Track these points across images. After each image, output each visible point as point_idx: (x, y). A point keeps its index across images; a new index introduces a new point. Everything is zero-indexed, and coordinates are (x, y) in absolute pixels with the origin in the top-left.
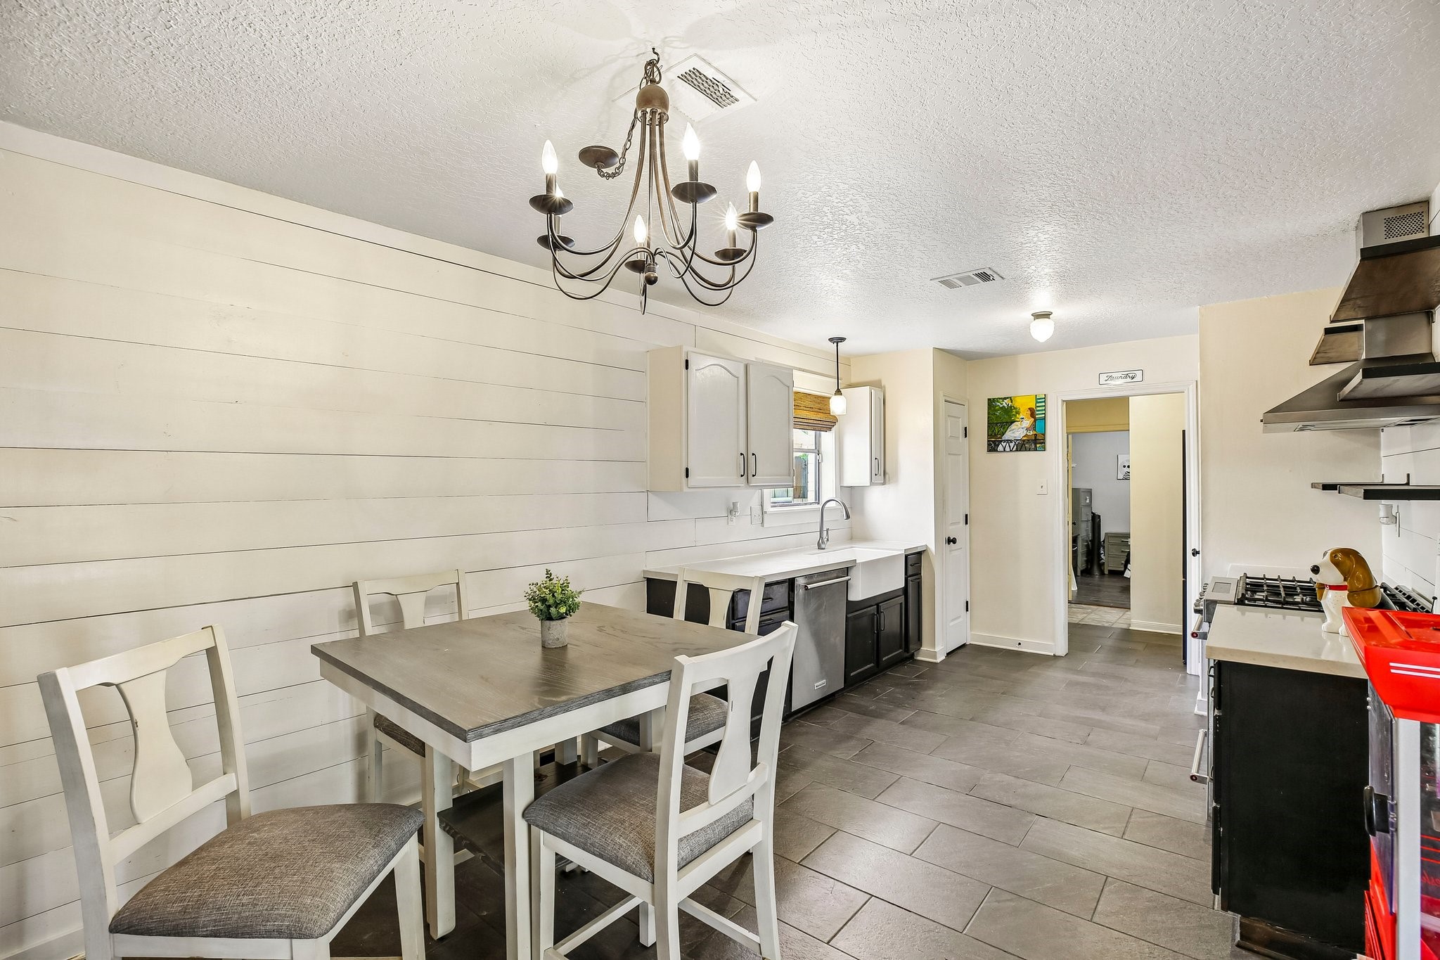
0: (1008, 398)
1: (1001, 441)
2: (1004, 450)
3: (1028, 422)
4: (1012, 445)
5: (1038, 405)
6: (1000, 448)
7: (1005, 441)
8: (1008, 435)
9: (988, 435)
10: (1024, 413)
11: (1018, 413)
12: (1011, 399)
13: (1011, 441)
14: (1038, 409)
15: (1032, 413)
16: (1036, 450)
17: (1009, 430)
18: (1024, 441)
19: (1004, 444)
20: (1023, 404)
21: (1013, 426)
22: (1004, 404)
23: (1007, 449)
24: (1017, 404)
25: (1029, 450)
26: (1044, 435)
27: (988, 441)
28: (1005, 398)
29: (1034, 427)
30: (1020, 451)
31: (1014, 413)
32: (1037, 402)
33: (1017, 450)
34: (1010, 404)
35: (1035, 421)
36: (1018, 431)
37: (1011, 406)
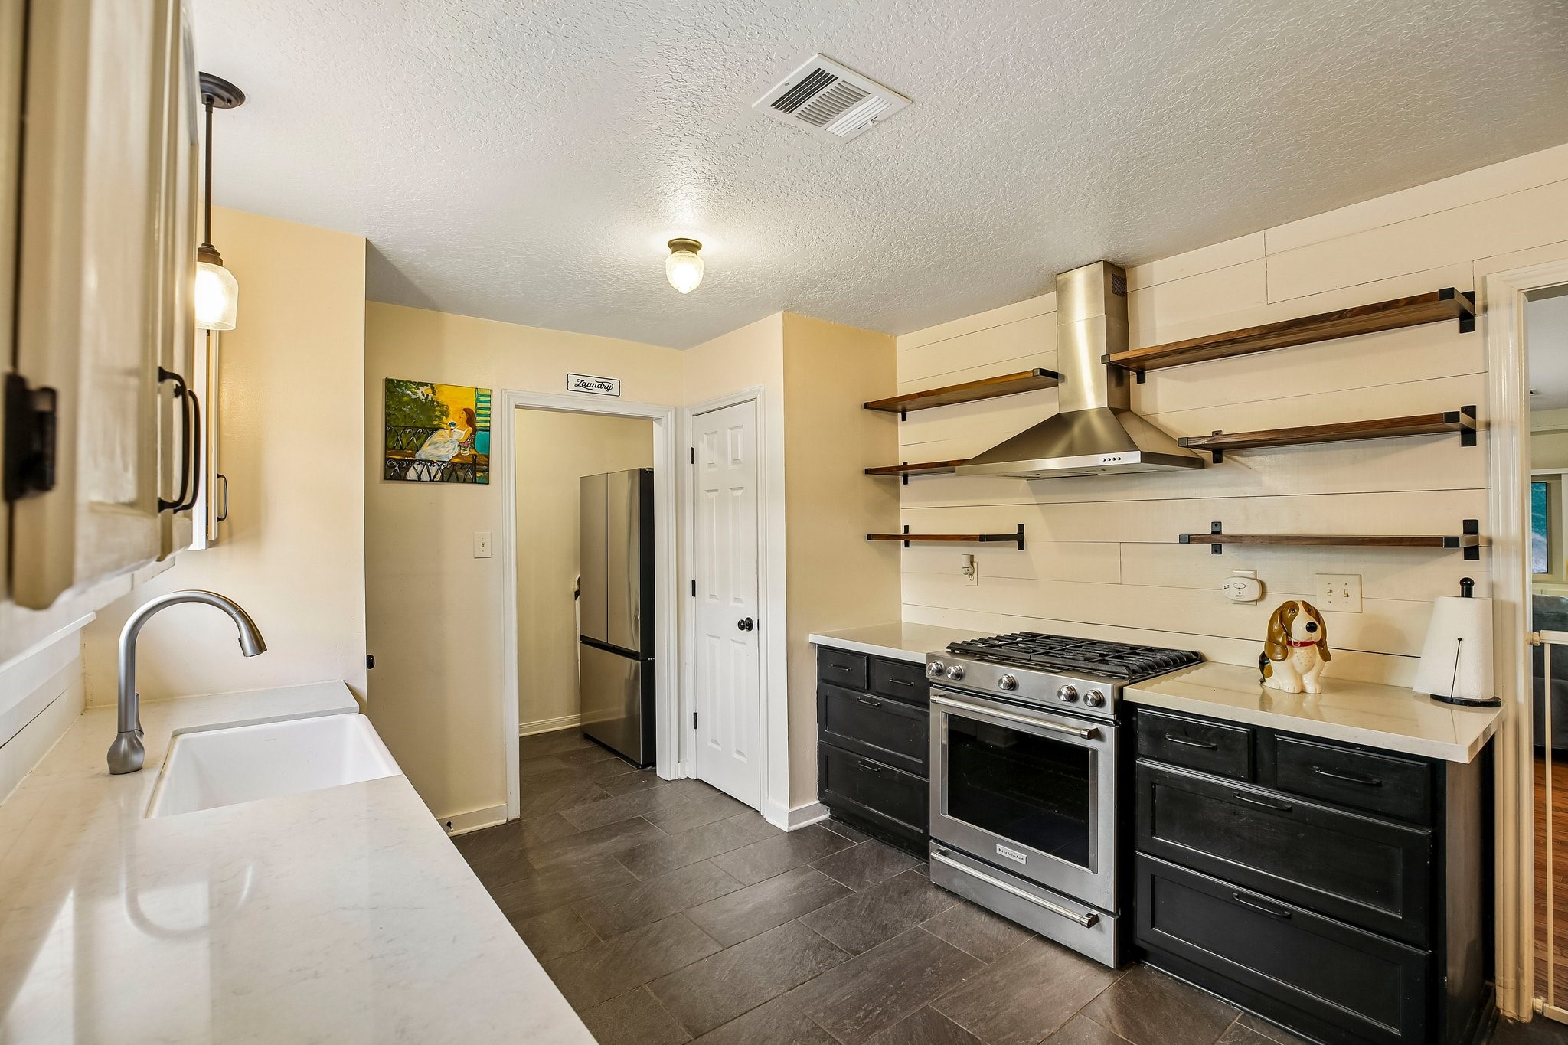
0: (426, 384)
1: (413, 462)
2: (419, 479)
3: (461, 433)
4: (433, 470)
5: (479, 405)
6: (412, 474)
7: (420, 462)
8: (427, 451)
9: (387, 447)
10: (455, 417)
11: (445, 413)
12: (432, 388)
13: (432, 463)
14: (480, 412)
15: (470, 417)
16: (475, 482)
17: (427, 443)
18: (455, 464)
19: (419, 468)
20: (455, 402)
21: (436, 437)
22: (420, 394)
23: (425, 477)
24: (443, 398)
25: (464, 482)
26: (488, 457)
27: (387, 459)
28: (422, 384)
29: (472, 441)
30: (448, 481)
31: (438, 413)
32: (478, 401)
33: (442, 480)
34: (431, 396)
35: (475, 431)
36: (444, 446)
37: (432, 401)
